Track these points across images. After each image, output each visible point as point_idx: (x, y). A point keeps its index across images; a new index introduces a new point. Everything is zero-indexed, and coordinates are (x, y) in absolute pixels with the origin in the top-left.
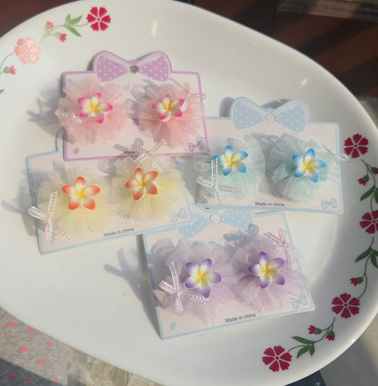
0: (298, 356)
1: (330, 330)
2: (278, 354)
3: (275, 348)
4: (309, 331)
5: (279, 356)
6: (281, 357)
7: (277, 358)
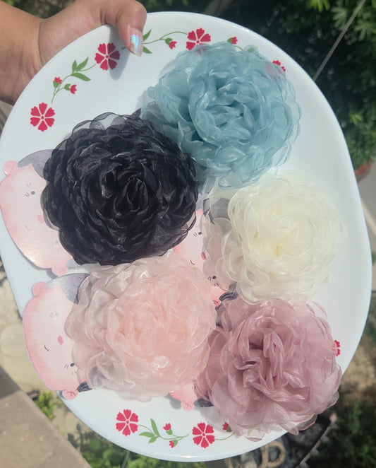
0: (141, 434)
1: (177, 439)
2: (131, 420)
3: (134, 414)
4: (165, 426)
5: (130, 422)
6: (131, 425)
7: (128, 422)
